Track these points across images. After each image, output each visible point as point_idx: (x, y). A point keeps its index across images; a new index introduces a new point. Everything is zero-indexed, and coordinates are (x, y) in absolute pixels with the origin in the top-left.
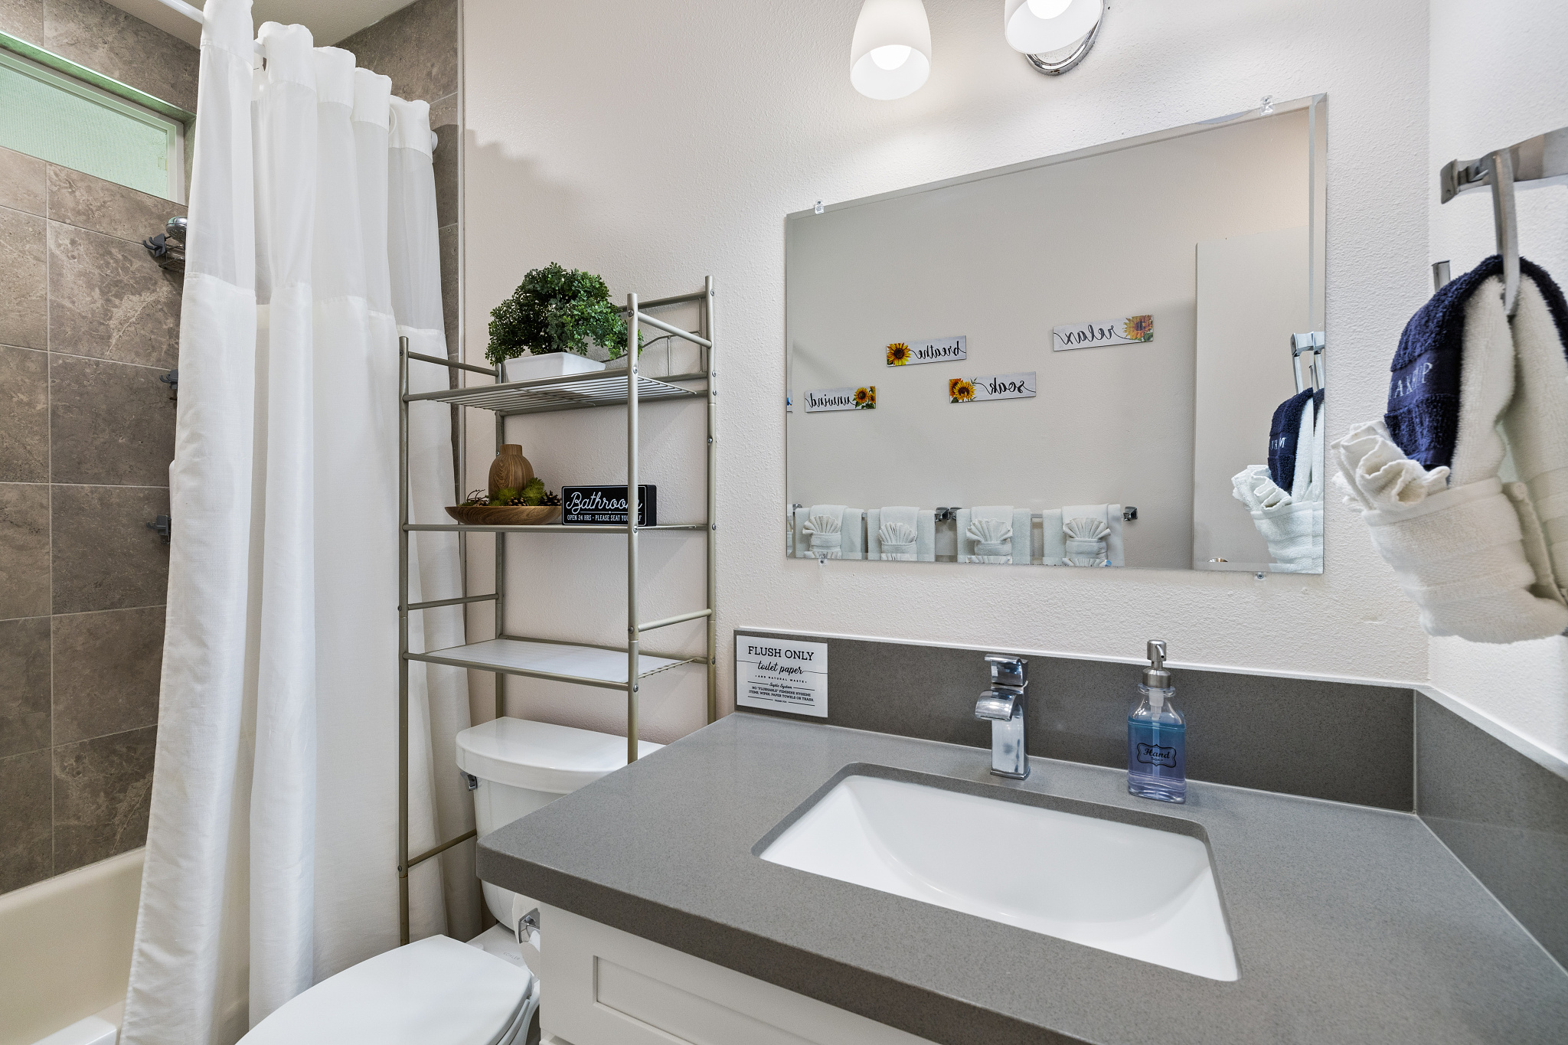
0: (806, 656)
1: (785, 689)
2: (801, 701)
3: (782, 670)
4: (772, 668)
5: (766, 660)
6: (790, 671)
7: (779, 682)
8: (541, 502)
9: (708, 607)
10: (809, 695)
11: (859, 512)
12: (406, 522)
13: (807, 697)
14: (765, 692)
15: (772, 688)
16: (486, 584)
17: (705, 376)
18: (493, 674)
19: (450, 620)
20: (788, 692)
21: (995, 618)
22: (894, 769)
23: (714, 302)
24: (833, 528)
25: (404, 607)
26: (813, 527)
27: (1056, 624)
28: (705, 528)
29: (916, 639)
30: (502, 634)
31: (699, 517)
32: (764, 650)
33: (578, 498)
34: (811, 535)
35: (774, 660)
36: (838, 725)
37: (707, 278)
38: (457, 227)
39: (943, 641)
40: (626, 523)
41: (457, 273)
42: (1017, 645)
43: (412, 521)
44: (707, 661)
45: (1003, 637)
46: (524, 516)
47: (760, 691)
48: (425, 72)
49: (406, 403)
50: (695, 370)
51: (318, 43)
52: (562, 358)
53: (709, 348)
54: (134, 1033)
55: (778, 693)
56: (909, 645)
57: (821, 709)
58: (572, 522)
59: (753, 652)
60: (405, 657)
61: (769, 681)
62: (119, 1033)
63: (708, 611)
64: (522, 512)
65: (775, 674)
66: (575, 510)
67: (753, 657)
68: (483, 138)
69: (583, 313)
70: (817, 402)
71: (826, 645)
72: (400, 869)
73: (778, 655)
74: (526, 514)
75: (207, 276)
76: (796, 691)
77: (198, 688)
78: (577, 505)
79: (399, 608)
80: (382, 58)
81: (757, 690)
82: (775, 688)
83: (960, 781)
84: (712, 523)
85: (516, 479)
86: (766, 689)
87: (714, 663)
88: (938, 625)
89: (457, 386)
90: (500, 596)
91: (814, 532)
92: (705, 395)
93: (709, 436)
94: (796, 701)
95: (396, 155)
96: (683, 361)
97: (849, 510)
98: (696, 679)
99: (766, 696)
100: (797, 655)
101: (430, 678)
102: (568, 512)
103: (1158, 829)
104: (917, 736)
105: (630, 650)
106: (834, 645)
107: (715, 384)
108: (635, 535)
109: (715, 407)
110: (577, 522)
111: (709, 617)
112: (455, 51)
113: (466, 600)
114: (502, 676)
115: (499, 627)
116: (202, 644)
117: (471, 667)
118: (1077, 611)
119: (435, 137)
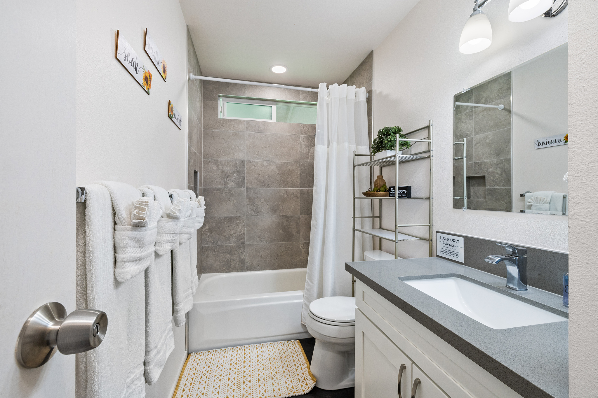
0: (457, 241)
1: (451, 252)
2: (455, 256)
3: (450, 245)
4: (447, 244)
5: (445, 241)
6: (452, 246)
7: (449, 249)
8: (385, 191)
9: (430, 223)
10: (458, 254)
11: (562, 194)
12: (355, 196)
13: (457, 255)
14: (445, 252)
15: (447, 251)
16: (377, 214)
17: (429, 151)
18: (378, 238)
19: (368, 223)
20: (451, 253)
21: (526, 234)
22: (469, 278)
23: (432, 128)
24: (543, 202)
25: (354, 217)
26: (532, 202)
27: (553, 238)
28: (429, 199)
29: (496, 239)
30: (380, 228)
31: (427, 195)
32: (444, 238)
33: (392, 190)
34: (532, 205)
35: (447, 242)
36: (467, 266)
37: (430, 120)
38: (372, 117)
39: (506, 241)
40: (395, 197)
41: (372, 129)
42: (536, 245)
43: (356, 196)
44: (430, 240)
45: (530, 241)
46: (379, 195)
47: (443, 251)
48: (366, 77)
49: (355, 167)
50: (427, 149)
51: (339, 85)
52: (387, 152)
53: (430, 142)
54: (306, 296)
55: (448, 252)
56: (491, 241)
57: (462, 259)
58: (391, 196)
59: (441, 238)
60: (354, 230)
61: (446, 248)
62: (304, 295)
63: (430, 224)
64: (379, 193)
65: (448, 246)
66: (392, 193)
67: (441, 240)
68: (378, 92)
69: (391, 139)
70: (541, 144)
71: (463, 238)
72: (352, 281)
73: (448, 240)
74: (379, 194)
75: (318, 145)
76: (454, 252)
77: (316, 230)
78: (392, 192)
79: (353, 217)
80: (358, 76)
81: (442, 251)
82: (448, 251)
83: (489, 285)
84: (431, 197)
85: (380, 185)
86: (445, 251)
87: (431, 241)
88: (504, 235)
89: (371, 160)
90: (380, 217)
91: (533, 204)
92: (429, 157)
93: (430, 170)
94: (454, 256)
95: (357, 104)
96: (424, 148)
97: (556, 194)
98: (427, 245)
99: (445, 253)
100: (454, 241)
101: (363, 237)
102: (390, 194)
103: (562, 316)
104: (494, 274)
105: (395, 232)
106: (467, 239)
107: (432, 153)
108: (397, 200)
109: (433, 161)
110: (392, 196)
111: (430, 226)
112: (372, 70)
113: (373, 217)
114: (380, 239)
115: (380, 226)
116: (316, 221)
117: (373, 236)
118: (562, 234)
119: (368, 94)
